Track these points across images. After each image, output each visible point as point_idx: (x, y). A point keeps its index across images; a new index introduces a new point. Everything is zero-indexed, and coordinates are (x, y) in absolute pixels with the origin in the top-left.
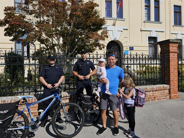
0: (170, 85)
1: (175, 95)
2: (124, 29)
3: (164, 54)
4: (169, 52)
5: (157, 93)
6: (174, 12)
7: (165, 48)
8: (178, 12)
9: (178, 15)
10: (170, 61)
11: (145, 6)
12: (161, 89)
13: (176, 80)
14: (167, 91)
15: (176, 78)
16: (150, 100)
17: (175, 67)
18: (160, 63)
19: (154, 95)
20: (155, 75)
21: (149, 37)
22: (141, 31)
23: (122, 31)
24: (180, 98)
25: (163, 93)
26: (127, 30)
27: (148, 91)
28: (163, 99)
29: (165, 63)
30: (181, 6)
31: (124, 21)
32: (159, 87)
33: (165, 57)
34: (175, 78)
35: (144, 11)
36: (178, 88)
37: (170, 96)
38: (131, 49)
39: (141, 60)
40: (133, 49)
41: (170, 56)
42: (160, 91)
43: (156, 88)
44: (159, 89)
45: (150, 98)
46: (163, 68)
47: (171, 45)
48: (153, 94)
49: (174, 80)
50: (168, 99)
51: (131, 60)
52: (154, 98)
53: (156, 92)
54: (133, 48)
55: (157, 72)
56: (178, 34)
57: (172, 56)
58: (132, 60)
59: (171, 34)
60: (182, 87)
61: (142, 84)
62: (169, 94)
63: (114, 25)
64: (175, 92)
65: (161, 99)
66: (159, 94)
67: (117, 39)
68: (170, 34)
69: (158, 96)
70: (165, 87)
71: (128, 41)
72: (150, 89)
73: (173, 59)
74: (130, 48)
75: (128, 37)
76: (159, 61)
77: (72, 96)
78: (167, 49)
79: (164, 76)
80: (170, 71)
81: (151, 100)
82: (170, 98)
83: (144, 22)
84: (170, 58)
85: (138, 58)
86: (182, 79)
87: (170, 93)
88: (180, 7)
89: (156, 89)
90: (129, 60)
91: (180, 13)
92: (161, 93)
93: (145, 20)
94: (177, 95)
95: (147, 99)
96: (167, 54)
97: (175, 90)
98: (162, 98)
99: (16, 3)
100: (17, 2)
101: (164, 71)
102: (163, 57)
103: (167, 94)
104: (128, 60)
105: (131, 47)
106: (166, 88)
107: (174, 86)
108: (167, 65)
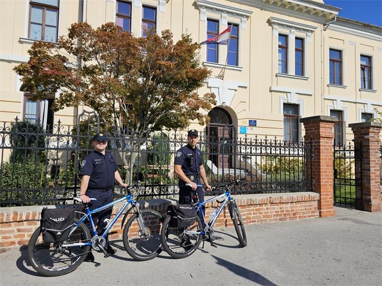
0: (319, 192)
1: (328, 210)
2: (239, 87)
3: (311, 140)
4: (318, 137)
5: (299, 207)
6: (330, 60)
7: (312, 130)
8: (337, 61)
9: (336, 65)
10: (320, 152)
11: (280, 46)
12: (305, 199)
13: (329, 185)
14: (315, 204)
15: (331, 182)
16: (287, 218)
17: (328, 162)
18: (304, 155)
19: (293, 211)
20: (296, 174)
21: (284, 104)
22: (271, 91)
23: (236, 90)
24: (337, 216)
25: (309, 206)
26: (246, 87)
27: (284, 203)
28: (308, 217)
29: (313, 155)
30: (342, 51)
31: (241, 71)
32: (302, 197)
33: (312, 144)
34: (328, 182)
35: (277, 56)
36: (335, 200)
37: (320, 212)
38: (253, 123)
39: (274, 148)
40: (256, 125)
41: (321, 144)
42: (304, 204)
43: (297, 197)
44: (302, 199)
45: (288, 214)
46: (310, 164)
47: (322, 125)
48: (292, 207)
49: (327, 185)
50: (316, 217)
51: (256, 148)
52: (294, 214)
53: (298, 205)
54: (255, 121)
55: (300, 170)
56: (336, 100)
57: (324, 144)
58: (258, 147)
59: (325, 99)
60: (340, 197)
61: (274, 190)
62: (318, 209)
63: (221, 77)
64: (328, 205)
65: (305, 217)
66: (303, 208)
67: (227, 104)
68: (323, 99)
69: (300, 211)
70: (312, 197)
71: (247, 109)
72: (288, 199)
73: (325, 149)
74: (250, 121)
75: (247, 102)
76: (303, 151)
77: (158, 207)
78: (316, 131)
79: (310, 177)
80: (320, 169)
81: (289, 218)
82: (320, 216)
83: (276, 76)
84: (321, 147)
85: (269, 145)
86: (340, 184)
87: (320, 207)
88: (340, 52)
89: (297, 200)
90: (254, 147)
91: (340, 62)
92: (305, 206)
93: (278, 72)
94: (331, 211)
95: (283, 217)
96: (316, 141)
97: (328, 201)
98: (307, 215)
99: (32, 23)
100: (34, 22)
101: (311, 169)
102: (310, 145)
103: (315, 208)
104: (251, 148)
105: (252, 121)
106: (314, 197)
107: (326, 195)
108: (315, 159)
